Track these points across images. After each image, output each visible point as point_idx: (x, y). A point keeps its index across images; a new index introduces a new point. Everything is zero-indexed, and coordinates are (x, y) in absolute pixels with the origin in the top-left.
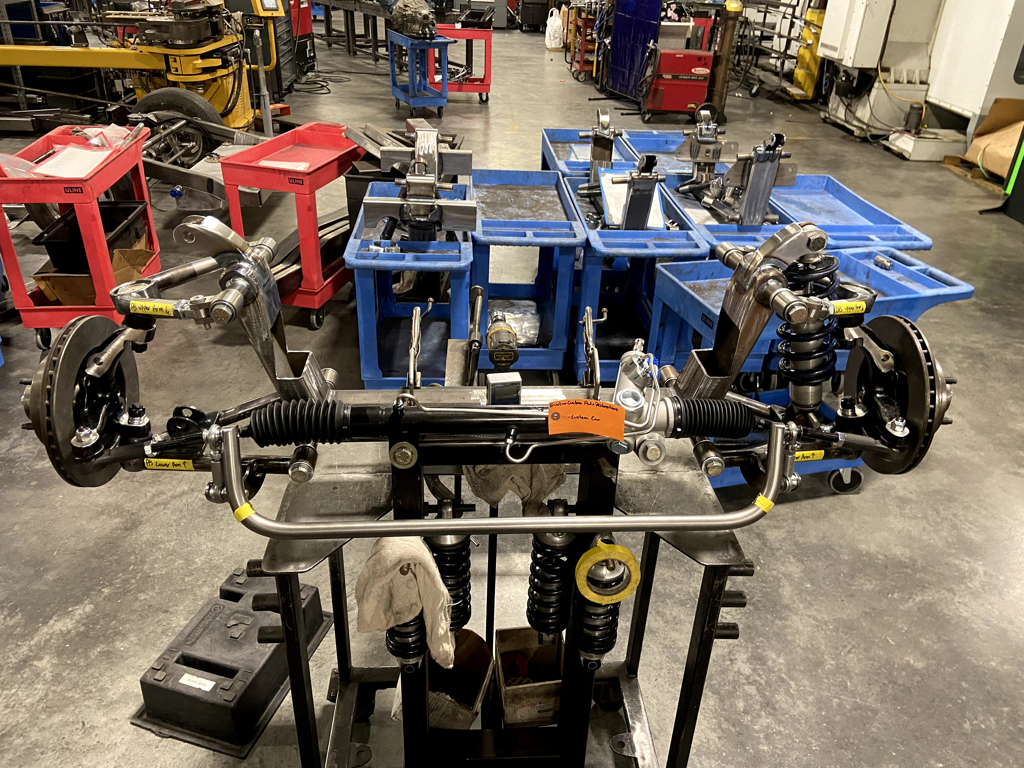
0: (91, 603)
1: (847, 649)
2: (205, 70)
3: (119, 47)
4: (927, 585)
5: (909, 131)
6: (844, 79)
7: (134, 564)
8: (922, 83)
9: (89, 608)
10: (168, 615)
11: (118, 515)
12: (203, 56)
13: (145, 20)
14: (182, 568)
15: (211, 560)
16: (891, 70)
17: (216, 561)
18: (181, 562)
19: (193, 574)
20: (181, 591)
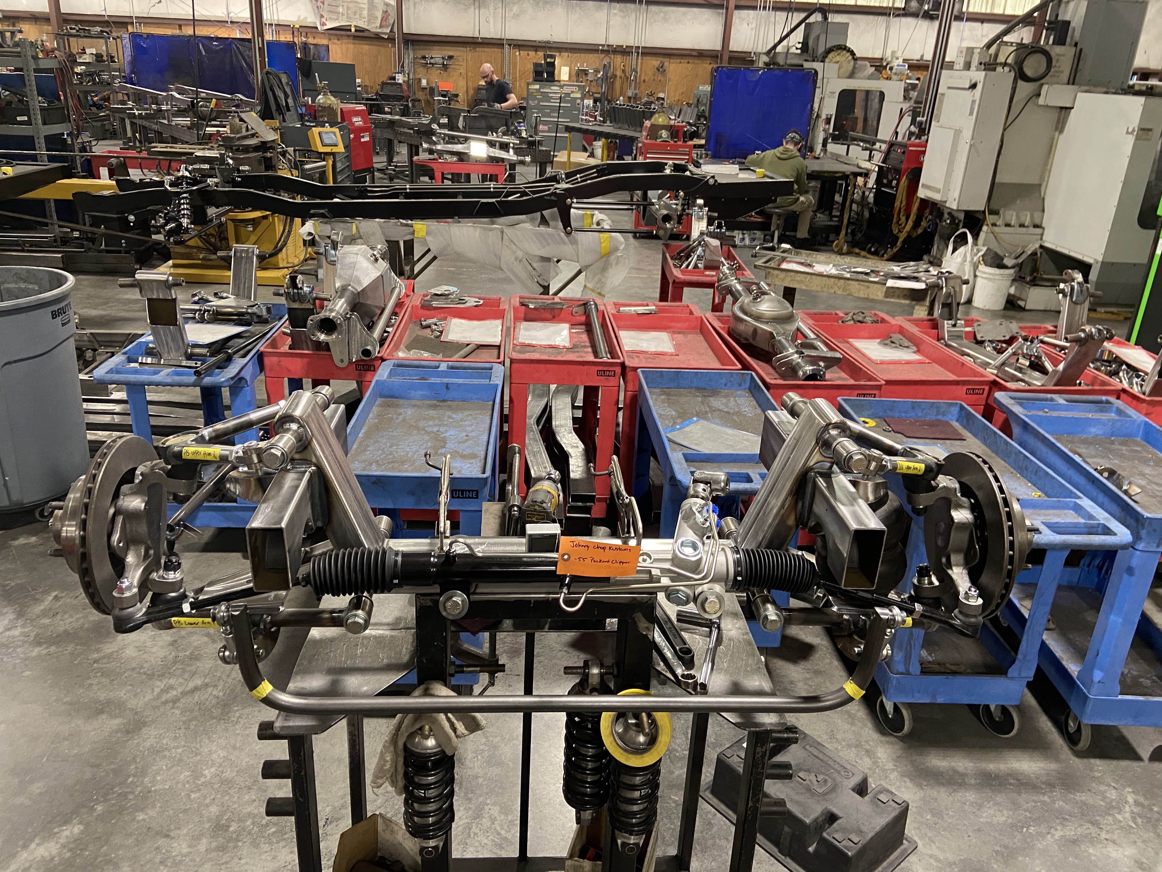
0: (80, 823)
5: (1023, 278)
6: (947, 221)
7: (133, 775)
8: (1035, 226)
9: (77, 829)
10: (168, 841)
11: (120, 715)
13: (192, 154)
14: (188, 782)
15: (222, 773)
16: (1001, 212)
17: (228, 774)
18: (187, 774)
19: (200, 790)
20: (185, 811)
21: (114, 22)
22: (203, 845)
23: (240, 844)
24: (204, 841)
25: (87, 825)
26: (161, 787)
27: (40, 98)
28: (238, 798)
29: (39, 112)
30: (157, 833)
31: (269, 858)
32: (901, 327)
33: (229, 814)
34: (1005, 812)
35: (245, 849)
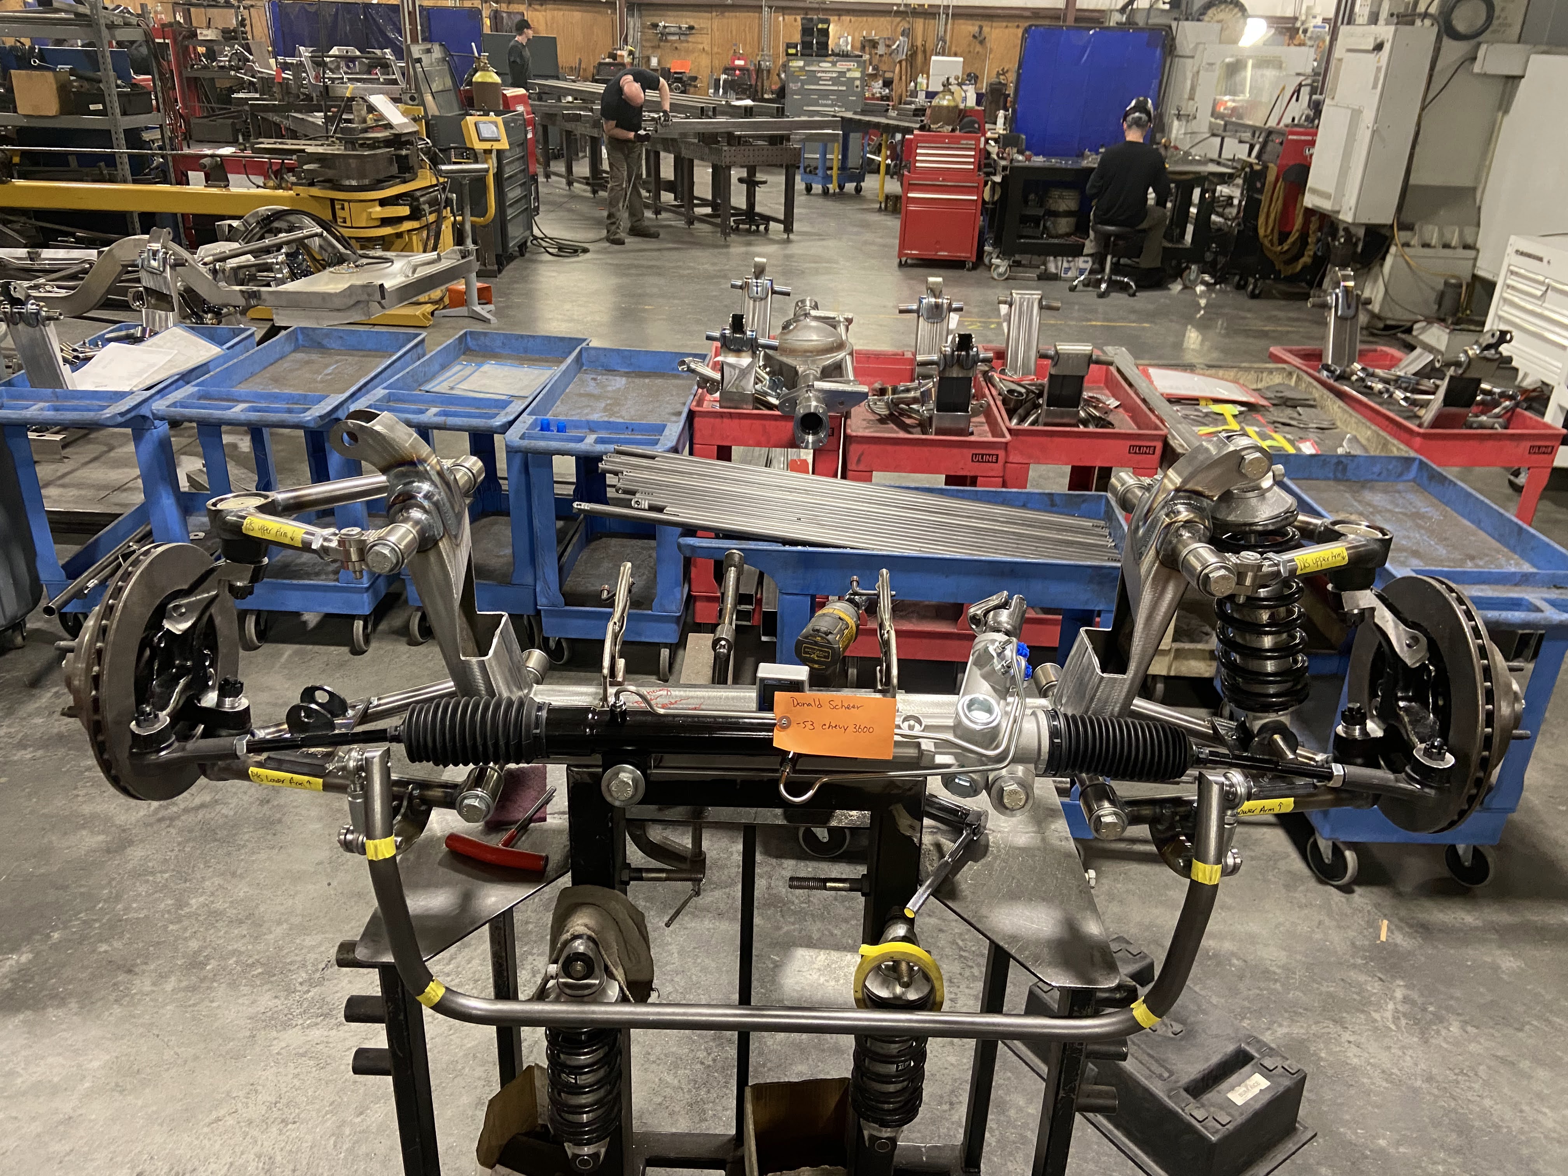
0: (30, 952)
2: (385, 222)
3: (275, 188)
4: (1301, 1011)
5: (1442, 320)
6: (1342, 240)
7: (104, 901)
8: (1466, 247)
9: (24, 959)
10: (129, 977)
11: (103, 832)
12: (383, 202)
13: (303, 151)
14: (169, 912)
15: (213, 902)
16: (1417, 227)
17: (219, 905)
18: (170, 902)
19: (180, 921)
20: (158, 943)
22: (171, 983)
23: (215, 984)
24: (173, 978)
25: (37, 954)
26: (136, 915)
27: (119, 82)
28: (226, 933)
29: (116, 98)
30: (119, 968)
31: (247, 1002)
33: (209, 950)
35: (221, 990)
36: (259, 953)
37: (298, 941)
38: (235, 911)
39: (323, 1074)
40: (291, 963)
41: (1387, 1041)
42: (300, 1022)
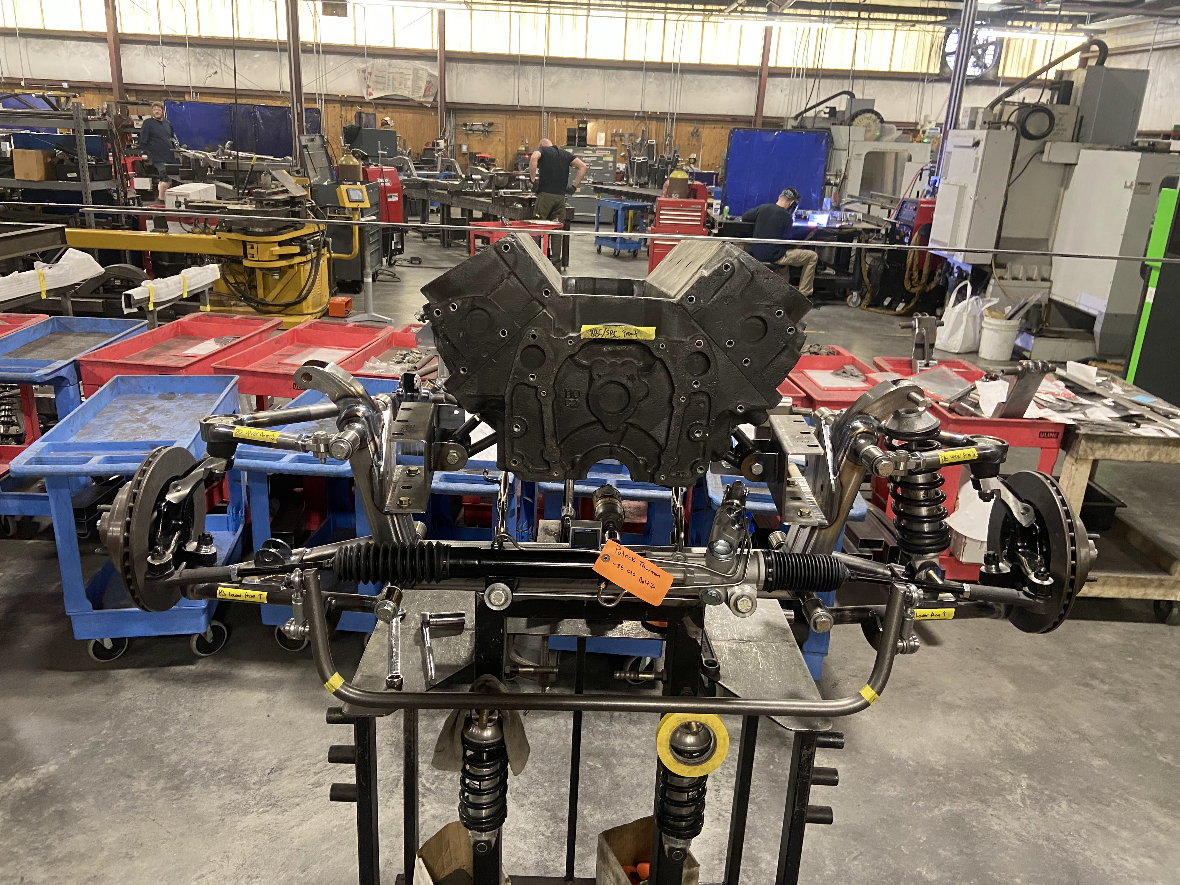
0: (56, 763)
1: (854, 855)
2: (282, 257)
3: (201, 233)
4: (958, 795)
5: (1029, 330)
6: (956, 275)
7: (108, 729)
8: (1043, 280)
9: (53, 768)
10: (130, 780)
12: (281, 244)
13: (225, 208)
14: (154, 736)
15: (186, 728)
16: (1008, 266)
17: (190, 731)
18: (154, 729)
19: (163, 742)
20: (149, 758)
21: (172, 92)
22: (160, 785)
23: (192, 785)
24: (162, 781)
25: (62, 765)
26: (130, 739)
27: (89, 157)
28: (197, 750)
29: (87, 169)
30: (122, 774)
31: (216, 797)
32: (853, 359)
33: (186, 762)
34: (899, 788)
35: (196, 789)
36: (222, 762)
37: (249, 755)
38: (202, 735)
39: (274, 845)
40: (245, 770)
41: (1016, 814)
42: (255, 809)
